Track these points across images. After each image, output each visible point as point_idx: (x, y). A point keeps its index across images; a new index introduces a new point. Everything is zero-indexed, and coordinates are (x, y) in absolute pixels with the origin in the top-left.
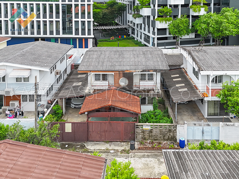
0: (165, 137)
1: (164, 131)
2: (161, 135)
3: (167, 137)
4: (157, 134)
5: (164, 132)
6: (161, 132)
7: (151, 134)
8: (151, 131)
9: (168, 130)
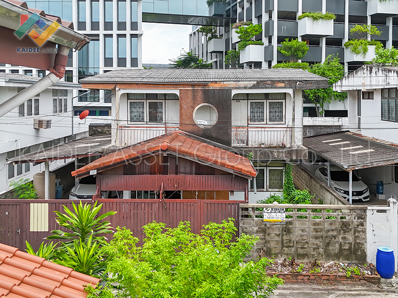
0: (330, 248)
1: (327, 226)
2: (317, 242)
3: (337, 246)
4: (305, 238)
5: (328, 231)
6: (317, 231)
7: (288, 238)
8: (287, 228)
9: (338, 226)
